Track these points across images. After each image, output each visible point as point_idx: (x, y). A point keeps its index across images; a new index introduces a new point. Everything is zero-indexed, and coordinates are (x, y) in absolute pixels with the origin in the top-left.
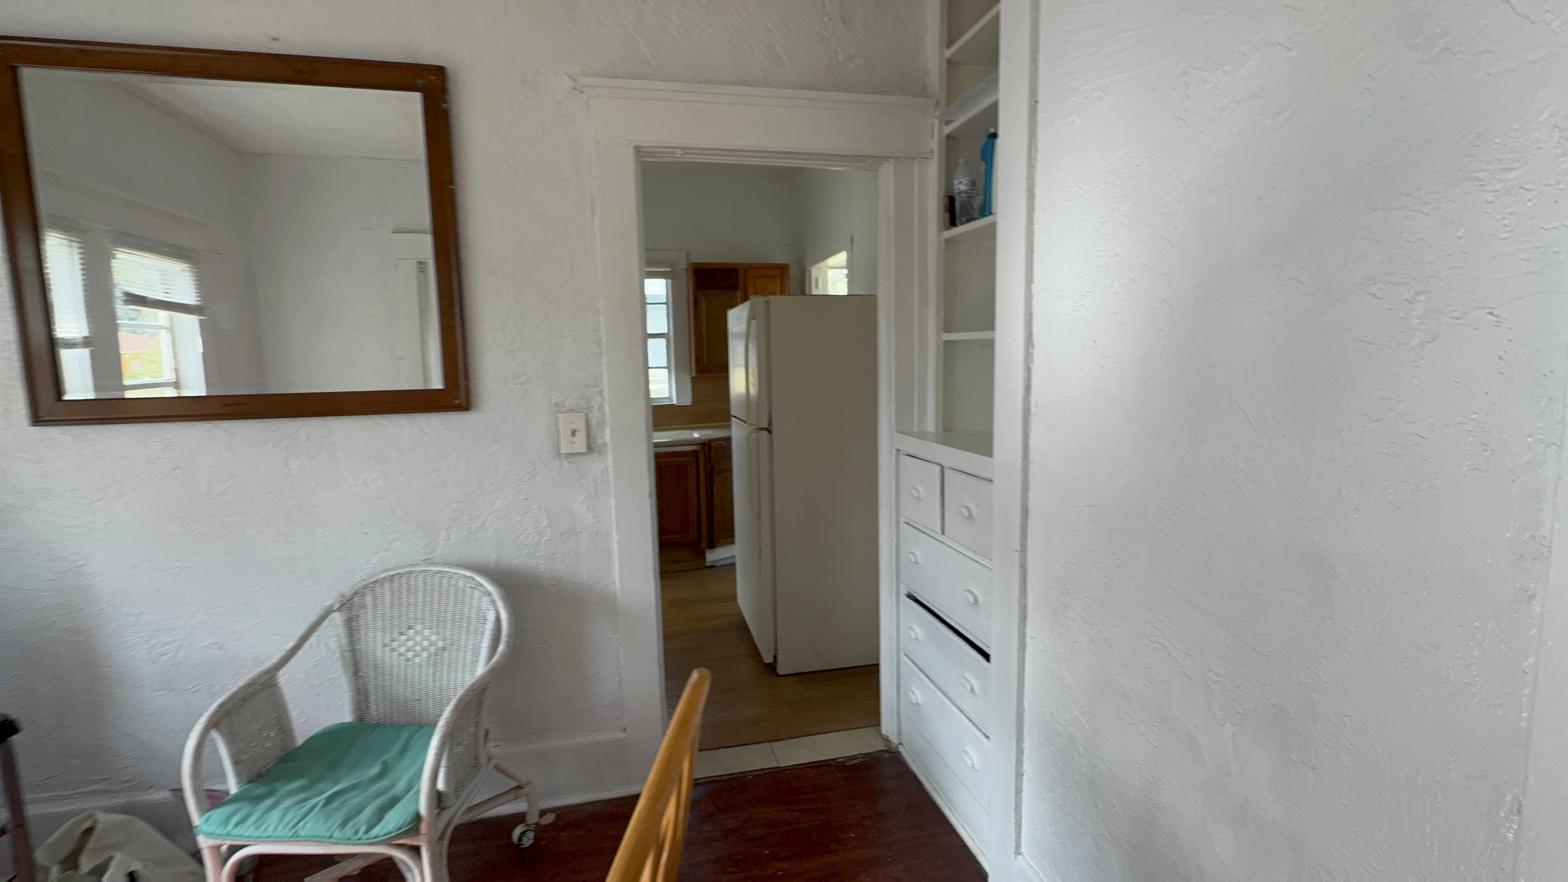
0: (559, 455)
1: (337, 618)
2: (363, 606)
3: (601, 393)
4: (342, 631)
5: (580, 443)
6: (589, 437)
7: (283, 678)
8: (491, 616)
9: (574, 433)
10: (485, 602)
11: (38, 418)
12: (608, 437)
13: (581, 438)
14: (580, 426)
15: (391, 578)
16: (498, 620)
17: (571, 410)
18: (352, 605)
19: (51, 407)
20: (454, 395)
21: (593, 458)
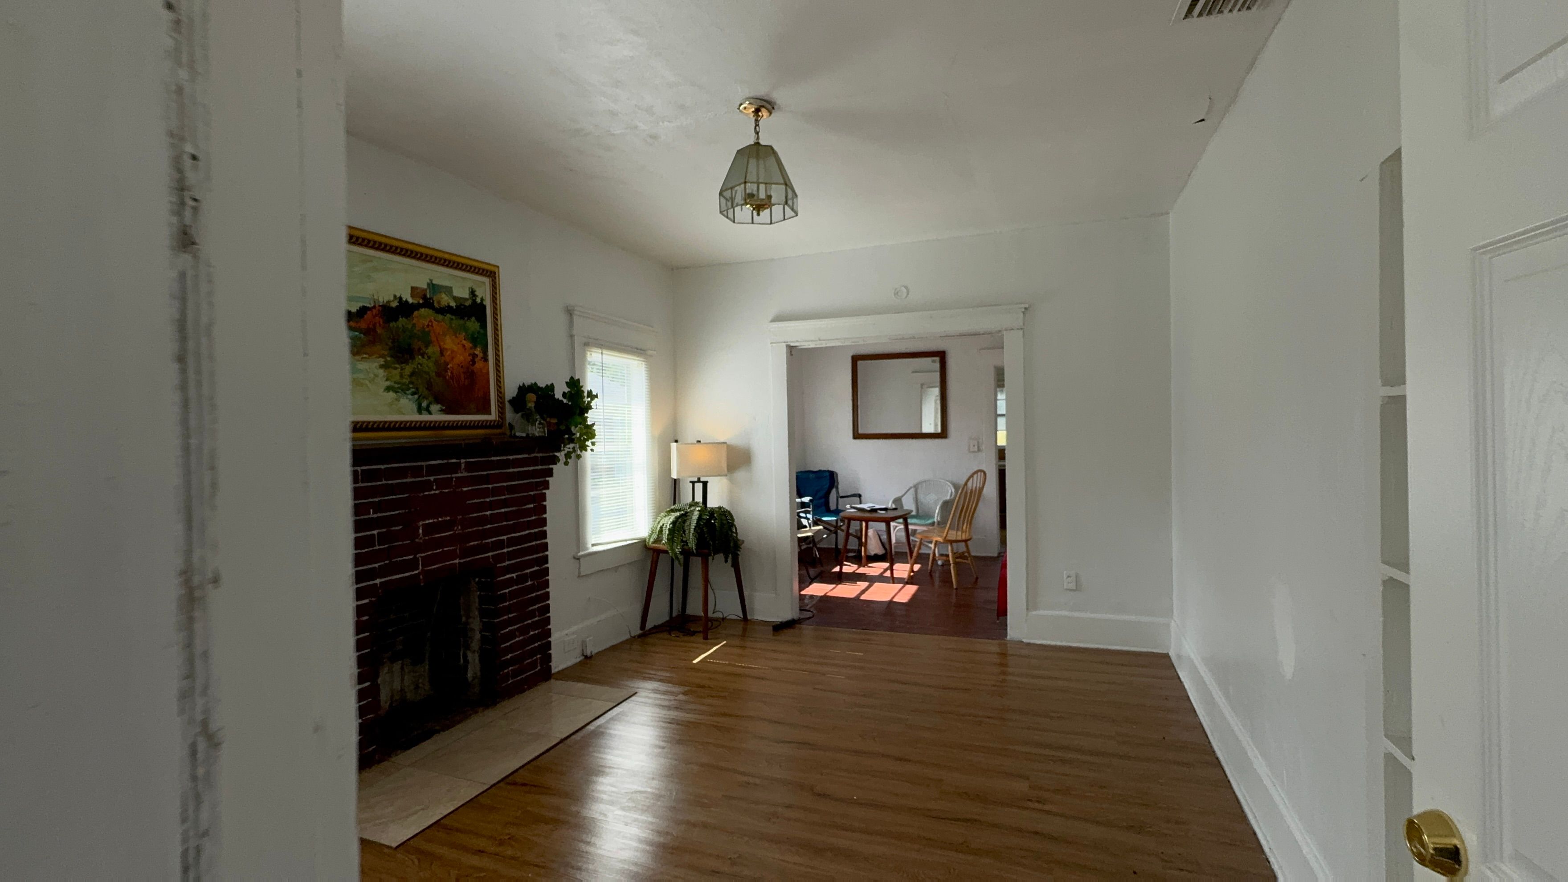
0: (969, 451)
1: (912, 490)
2: (918, 487)
3: (983, 435)
4: (914, 493)
5: (976, 449)
6: (978, 447)
7: (903, 499)
8: (950, 491)
9: (974, 446)
10: (949, 488)
11: (854, 438)
12: (984, 448)
13: (976, 447)
14: (976, 443)
15: (925, 481)
16: (952, 492)
17: (974, 439)
18: (916, 487)
19: (857, 436)
20: (943, 435)
21: (980, 453)
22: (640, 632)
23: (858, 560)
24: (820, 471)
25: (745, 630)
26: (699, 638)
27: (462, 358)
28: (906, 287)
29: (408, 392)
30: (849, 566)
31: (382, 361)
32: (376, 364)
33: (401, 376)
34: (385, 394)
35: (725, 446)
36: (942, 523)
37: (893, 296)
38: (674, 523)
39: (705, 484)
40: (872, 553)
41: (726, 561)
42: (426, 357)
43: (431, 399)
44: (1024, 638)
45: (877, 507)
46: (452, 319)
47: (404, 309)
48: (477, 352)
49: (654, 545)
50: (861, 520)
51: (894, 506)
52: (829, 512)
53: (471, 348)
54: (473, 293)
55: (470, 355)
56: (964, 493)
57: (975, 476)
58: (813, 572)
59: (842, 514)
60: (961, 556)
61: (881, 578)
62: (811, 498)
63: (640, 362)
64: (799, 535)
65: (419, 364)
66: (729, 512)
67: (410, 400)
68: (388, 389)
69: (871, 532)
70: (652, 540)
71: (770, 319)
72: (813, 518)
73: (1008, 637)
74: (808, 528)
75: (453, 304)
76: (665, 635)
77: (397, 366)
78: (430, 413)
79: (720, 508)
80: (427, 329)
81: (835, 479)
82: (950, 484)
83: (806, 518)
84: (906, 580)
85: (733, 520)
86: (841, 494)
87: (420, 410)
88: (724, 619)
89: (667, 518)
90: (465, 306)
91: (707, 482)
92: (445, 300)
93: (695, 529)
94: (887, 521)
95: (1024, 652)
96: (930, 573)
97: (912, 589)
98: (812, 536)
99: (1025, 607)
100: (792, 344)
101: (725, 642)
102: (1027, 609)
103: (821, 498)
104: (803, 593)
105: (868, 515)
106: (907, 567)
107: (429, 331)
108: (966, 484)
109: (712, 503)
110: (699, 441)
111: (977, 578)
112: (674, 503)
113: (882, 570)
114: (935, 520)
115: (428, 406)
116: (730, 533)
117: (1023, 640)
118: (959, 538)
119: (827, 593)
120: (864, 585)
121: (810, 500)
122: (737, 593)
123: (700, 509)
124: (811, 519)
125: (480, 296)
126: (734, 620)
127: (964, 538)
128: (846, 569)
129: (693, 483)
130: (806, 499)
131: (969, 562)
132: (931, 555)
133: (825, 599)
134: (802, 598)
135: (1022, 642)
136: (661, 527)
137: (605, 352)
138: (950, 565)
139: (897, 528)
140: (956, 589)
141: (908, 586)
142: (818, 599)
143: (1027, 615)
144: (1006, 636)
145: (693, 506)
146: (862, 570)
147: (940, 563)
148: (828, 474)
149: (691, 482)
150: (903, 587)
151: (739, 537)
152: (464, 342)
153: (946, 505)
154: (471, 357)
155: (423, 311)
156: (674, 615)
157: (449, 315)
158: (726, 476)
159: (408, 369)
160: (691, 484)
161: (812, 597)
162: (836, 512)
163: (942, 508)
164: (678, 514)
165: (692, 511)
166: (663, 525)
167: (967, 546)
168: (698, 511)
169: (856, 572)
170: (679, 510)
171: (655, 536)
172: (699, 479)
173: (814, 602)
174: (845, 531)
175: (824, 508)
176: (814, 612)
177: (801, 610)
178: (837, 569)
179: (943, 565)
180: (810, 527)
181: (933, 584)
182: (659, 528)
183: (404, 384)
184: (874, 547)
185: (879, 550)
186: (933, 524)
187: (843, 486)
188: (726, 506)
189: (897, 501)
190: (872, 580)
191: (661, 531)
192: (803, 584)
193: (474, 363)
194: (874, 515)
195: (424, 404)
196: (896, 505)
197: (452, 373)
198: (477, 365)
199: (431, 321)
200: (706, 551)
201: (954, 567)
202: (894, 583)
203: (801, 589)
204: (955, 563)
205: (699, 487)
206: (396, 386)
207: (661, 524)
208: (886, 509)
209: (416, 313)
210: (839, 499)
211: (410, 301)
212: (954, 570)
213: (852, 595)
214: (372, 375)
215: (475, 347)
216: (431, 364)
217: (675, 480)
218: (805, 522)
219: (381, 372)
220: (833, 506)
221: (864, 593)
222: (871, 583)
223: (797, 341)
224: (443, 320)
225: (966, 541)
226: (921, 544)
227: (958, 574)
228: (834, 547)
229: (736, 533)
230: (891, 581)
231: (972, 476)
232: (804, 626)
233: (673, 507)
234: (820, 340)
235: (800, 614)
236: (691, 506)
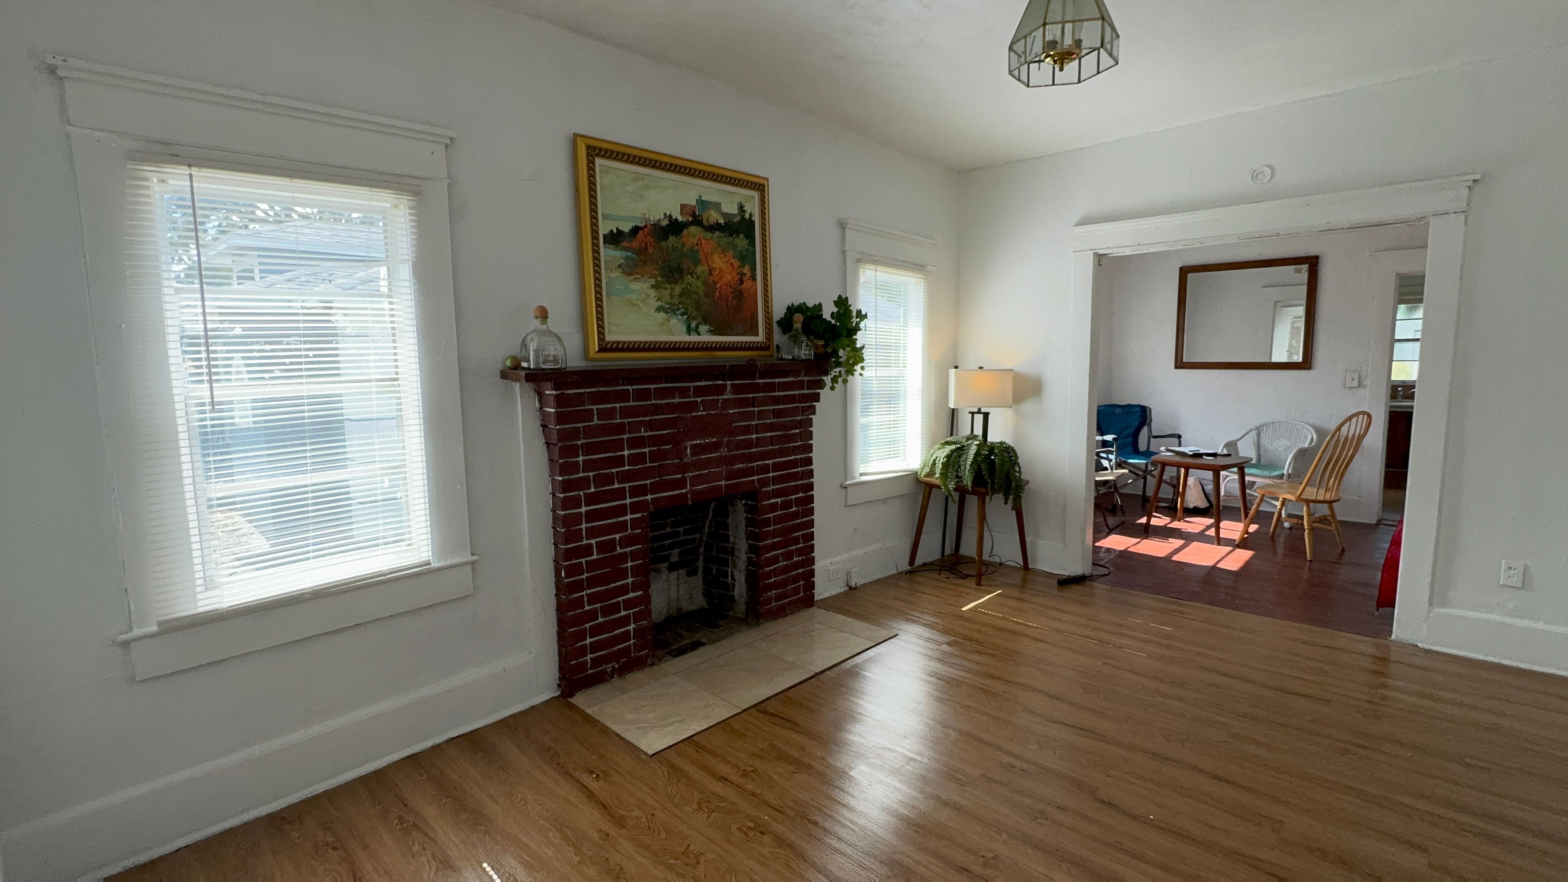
0: (1345, 387)
1: (1254, 432)
2: (1263, 430)
3: (1367, 365)
4: (1255, 437)
5: (1355, 384)
6: (1359, 381)
7: (1239, 443)
8: (1310, 437)
9: (1353, 380)
10: (1308, 433)
11: (1176, 367)
12: (1369, 382)
13: (1356, 381)
14: (1356, 376)
15: (1274, 423)
16: (1312, 439)
17: (1353, 371)
18: (1259, 430)
19: (1180, 364)
20: (1306, 364)
21: (1361, 389)
22: (909, 568)
23: (1171, 510)
24: (1129, 405)
25: (1024, 580)
26: (972, 583)
27: (729, 277)
28: (1270, 167)
29: (677, 312)
30: (1160, 517)
31: (653, 281)
32: (648, 285)
33: (671, 296)
34: (656, 314)
35: (1012, 373)
36: (1295, 476)
37: (1252, 183)
38: (948, 457)
39: (986, 416)
40: (1191, 506)
41: (1006, 503)
42: (695, 276)
43: (699, 319)
44: (1420, 642)
45: (1202, 451)
46: (720, 237)
47: (674, 228)
48: (745, 271)
49: (926, 479)
50: (1179, 466)
51: (1225, 452)
52: (1137, 452)
53: (739, 267)
54: (741, 208)
55: (738, 274)
56: (1334, 441)
57: (1354, 420)
58: (1112, 521)
59: (1154, 458)
60: (1323, 520)
61: (1201, 537)
62: (1115, 436)
63: (919, 280)
64: (1097, 479)
65: (688, 283)
66: (1012, 448)
67: (679, 320)
68: (659, 309)
69: (1191, 480)
70: (924, 473)
71: (1074, 223)
72: (1116, 459)
73: (1393, 637)
74: (1110, 471)
75: (721, 221)
76: (935, 575)
77: (667, 286)
78: (699, 334)
79: (1002, 443)
80: (696, 248)
81: (1148, 415)
82: (1311, 428)
83: (1107, 459)
84: (1236, 543)
85: (1017, 457)
86: (1154, 434)
87: (689, 331)
88: (1001, 564)
89: (942, 450)
90: (734, 223)
91: (988, 413)
92: (714, 217)
93: (971, 465)
94: (1216, 471)
95: (1417, 661)
96: (1272, 536)
97: (1245, 555)
98: (1114, 480)
99: (1426, 598)
100: (1101, 252)
101: (1000, 591)
102: (1430, 604)
103: (1128, 437)
104: (1097, 544)
105: (1190, 460)
106: (1240, 526)
107: (698, 251)
108: (1339, 429)
109: (992, 438)
110: (982, 368)
111: (1343, 550)
112: (952, 435)
113: (1203, 527)
114: (1285, 472)
115: (697, 327)
116: (1012, 472)
117: (1419, 644)
118: (1321, 498)
119: (1128, 548)
120: (1179, 543)
121: (1114, 439)
122: (1018, 537)
123: (978, 443)
124: (1114, 461)
125: (749, 212)
126: (1010, 566)
127: (1328, 498)
128: (1154, 522)
129: (973, 413)
130: (1109, 438)
131: (1333, 528)
132: (1276, 516)
133: (1125, 555)
134: (1096, 550)
135: (1417, 645)
136: (934, 461)
137: (879, 268)
138: (1305, 530)
139: (1229, 480)
140: (1311, 561)
141: (1238, 550)
142: (1117, 553)
143: (1429, 612)
144: (1390, 636)
145: (971, 439)
146: (1176, 525)
147: (1286, 525)
148: (1138, 409)
149: (970, 413)
150: (1232, 551)
151: (1023, 477)
152: (733, 260)
153: (1302, 455)
154: (739, 276)
155: (693, 229)
156: (947, 553)
157: (717, 233)
158: (1011, 407)
159: (678, 289)
160: (970, 415)
161: (1109, 550)
162: (1148, 454)
163: (1296, 457)
164: (953, 447)
165: (969, 445)
166: (937, 458)
167: (1331, 509)
168: (976, 445)
169: (1169, 526)
170: (955, 443)
171: (927, 470)
172: (980, 409)
173: (1112, 557)
174: (1157, 477)
175: (1130, 448)
176: (1111, 569)
177: (1093, 564)
178: (1144, 520)
179: (1290, 528)
180: (1112, 469)
181: (1274, 550)
182: (931, 461)
183: (673, 304)
184: (1194, 498)
185: (1202, 504)
186: (1281, 476)
187: (1158, 424)
188: (1009, 442)
189: (1232, 445)
190: (1189, 538)
191: (934, 464)
192: (1099, 534)
193: (742, 283)
194: (1198, 461)
195: (693, 325)
196: (1228, 450)
197: (720, 292)
198: (745, 285)
199: (699, 239)
200: (983, 490)
201: (1309, 534)
202: (1219, 544)
203: (1095, 540)
204: (1312, 529)
205: (979, 418)
206: (667, 306)
207: (934, 457)
208: (1214, 455)
209: (685, 231)
210: (1152, 439)
211: (680, 219)
212: (1309, 537)
213: (1162, 554)
214: (644, 296)
215: (744, 266)
216: (700, 284)
217: (953, 410)
218: (1105, 463)
219: (653, 293)
220: (1142, 446)
221: (1178, 553)
222: (1189, 542)
223: (1108, 248)
224: (711, 239)
225: (1330, 502)
226: (1262, 500)
227: (1314, 542)
228: (1141, 493)
229: (1020, 472)
230: (1216, 542)
231: (1350, 419)
232: (1095, 584)
233: (948, 439)
234: (1139, 245)
235: (1092, 570)
236: (968, 439)
